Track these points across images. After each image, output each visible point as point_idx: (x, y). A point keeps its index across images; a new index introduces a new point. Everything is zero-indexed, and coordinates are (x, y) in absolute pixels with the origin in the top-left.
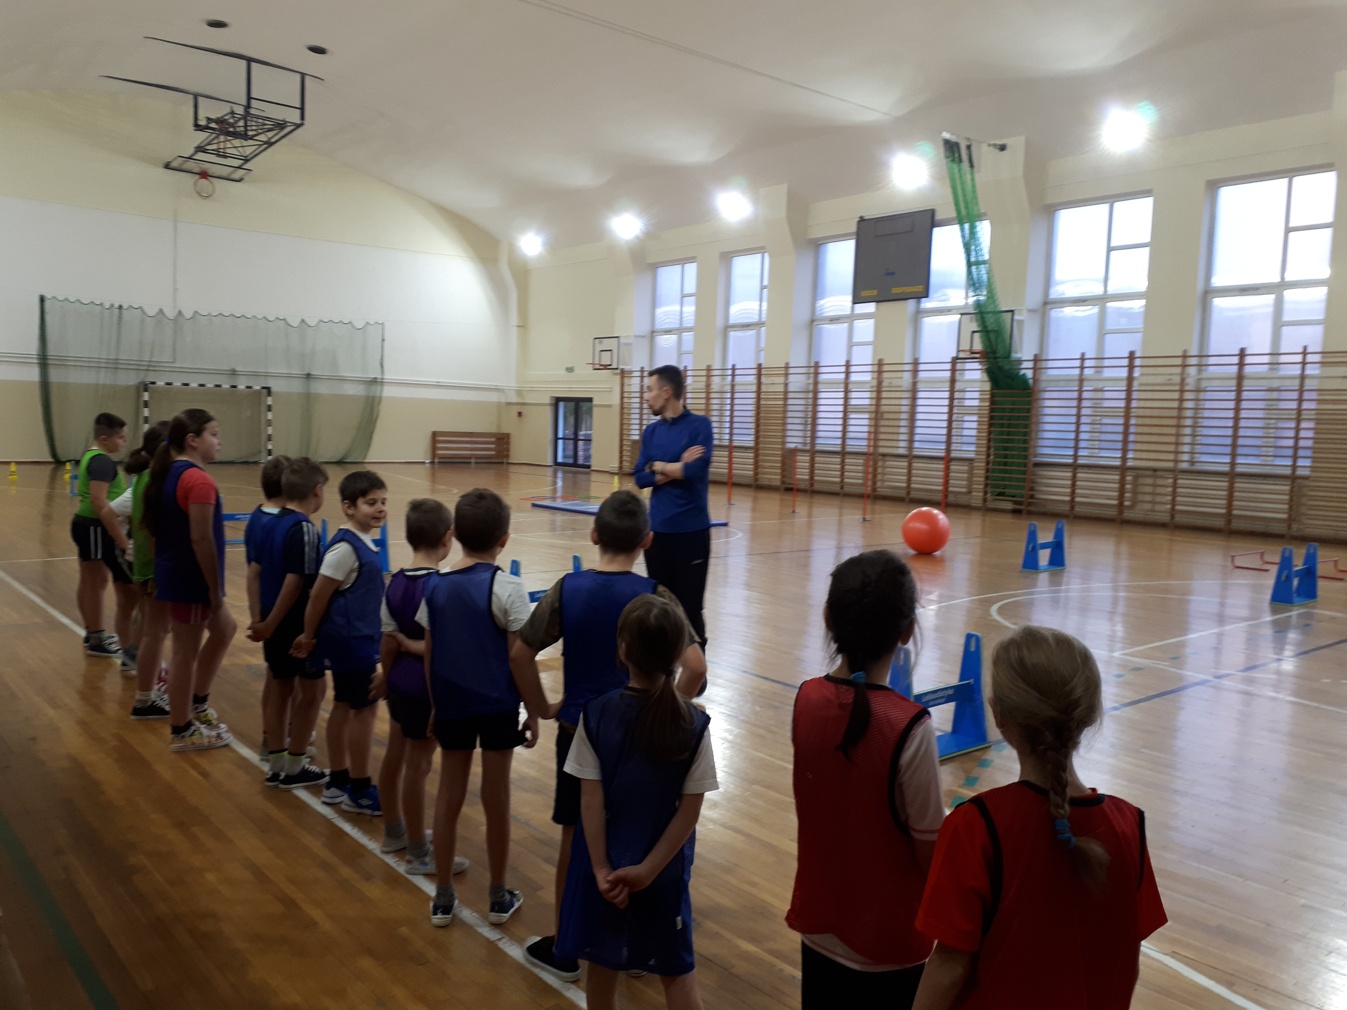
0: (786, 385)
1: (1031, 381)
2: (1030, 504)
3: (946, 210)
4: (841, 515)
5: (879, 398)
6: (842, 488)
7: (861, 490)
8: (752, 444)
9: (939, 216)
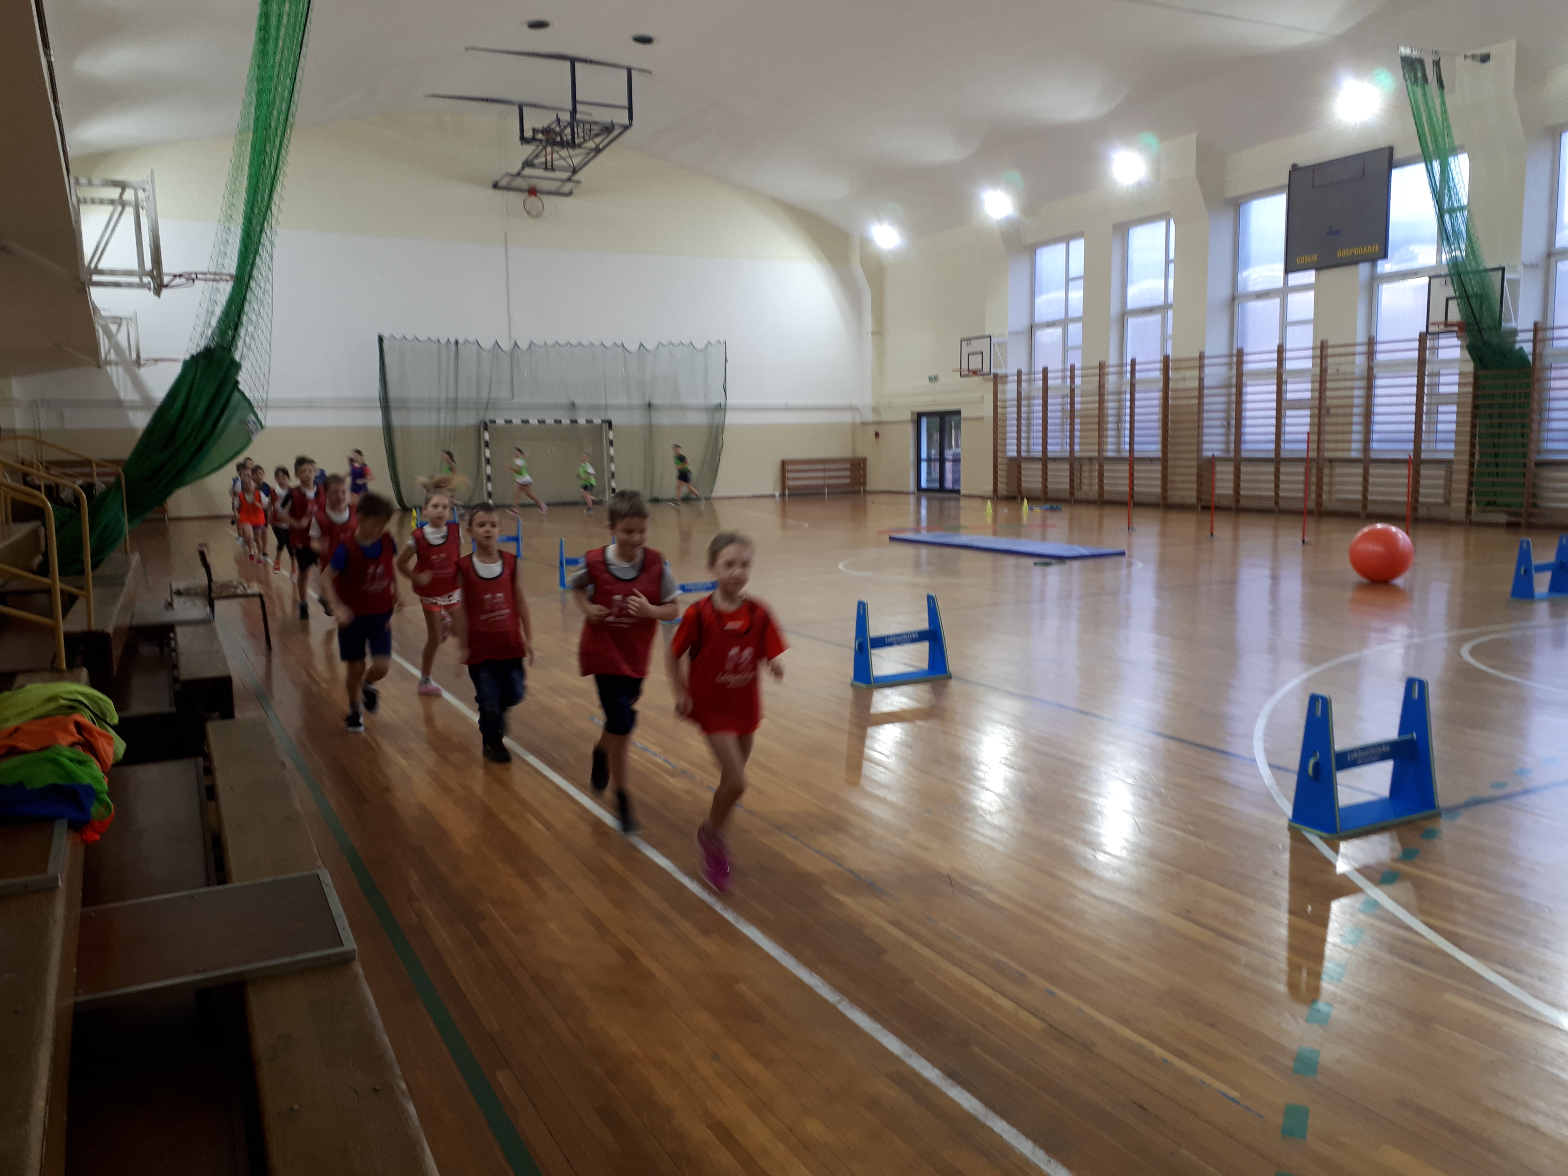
0: (1201, 379)
1: (1530, 358)
2: (1530, 515)
3: (1408, 145)
4: (1276, 537)
5: (1322, 390)
6: (1277, 503)
7: (1300, 505)
8: (1159, 454)
9: (1398, 155)
